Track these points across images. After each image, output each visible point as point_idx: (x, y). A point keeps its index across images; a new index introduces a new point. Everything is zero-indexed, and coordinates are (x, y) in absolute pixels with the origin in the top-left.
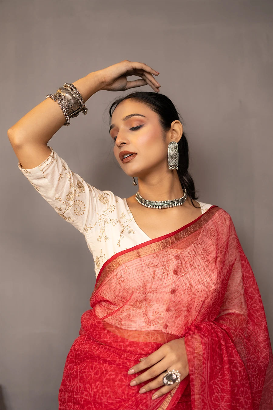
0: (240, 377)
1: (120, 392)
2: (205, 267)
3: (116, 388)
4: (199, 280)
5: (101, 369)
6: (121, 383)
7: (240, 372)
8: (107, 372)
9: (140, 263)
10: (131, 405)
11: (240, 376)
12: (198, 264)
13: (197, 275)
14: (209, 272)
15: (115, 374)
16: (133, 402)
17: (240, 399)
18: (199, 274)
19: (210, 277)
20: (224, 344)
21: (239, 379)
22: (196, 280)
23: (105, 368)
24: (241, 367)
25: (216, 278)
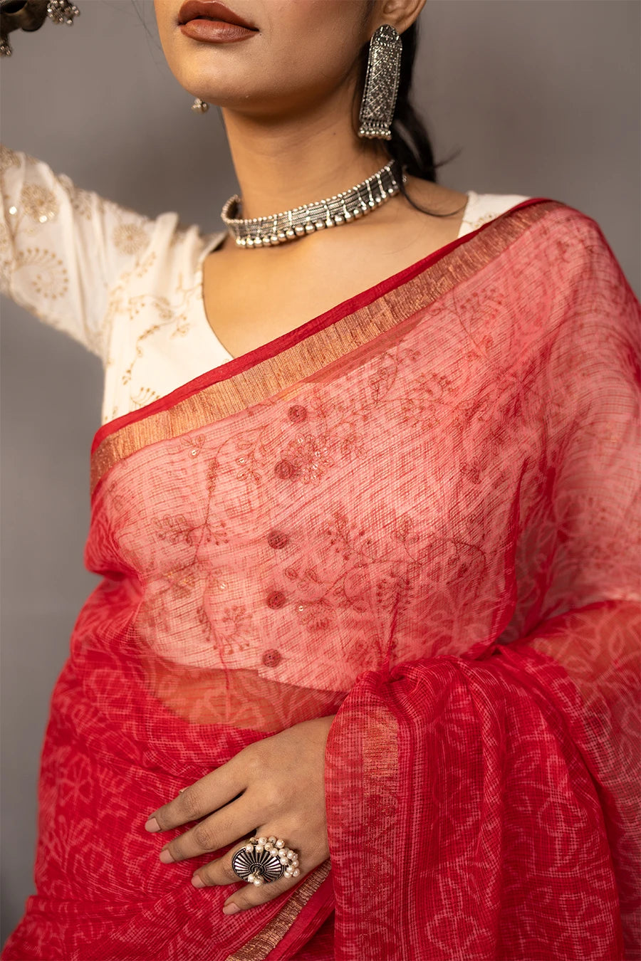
0: (563, 856)
1: (133, 867)
2: (409, 459)
3: (126, 854)
4: (374, 512)
5: (96, 780)
6: (142, 840)
7: (566, 840)
8: (110, 795)
9: (168, 459)
10: (162, 917)
11: (564, 852)
12: (381, 448)
13: (367, 495)
14: (420, 479)
15: (127, 807)
16: (167, 908)
17: (564, 929)
18: (377, 487)
19: (423, 497)
20: (490, 742)
21: (559, 863)
22: (364, 514)
23: (104, 780)
24: (569, 822)
25: (447, 501)
